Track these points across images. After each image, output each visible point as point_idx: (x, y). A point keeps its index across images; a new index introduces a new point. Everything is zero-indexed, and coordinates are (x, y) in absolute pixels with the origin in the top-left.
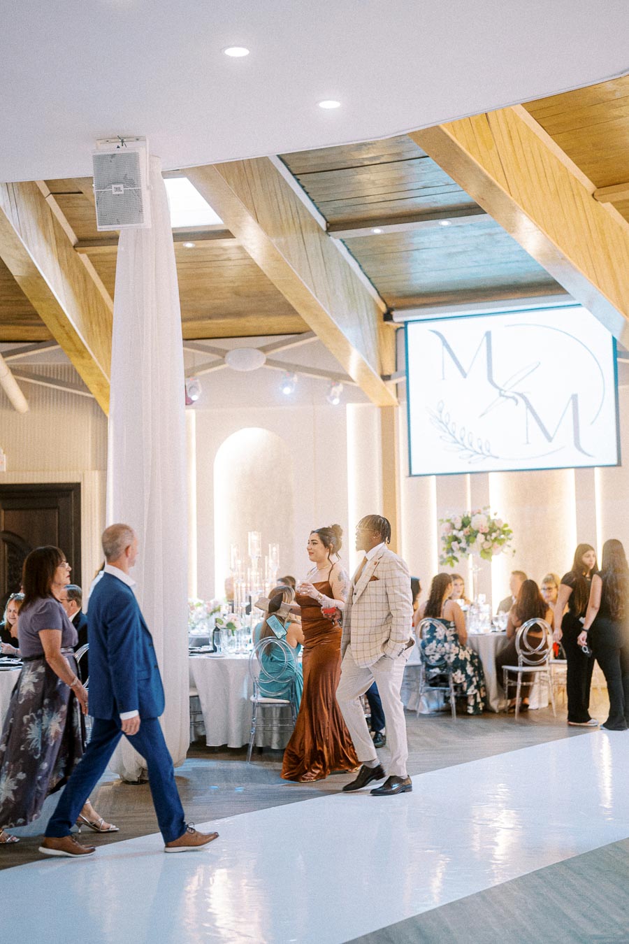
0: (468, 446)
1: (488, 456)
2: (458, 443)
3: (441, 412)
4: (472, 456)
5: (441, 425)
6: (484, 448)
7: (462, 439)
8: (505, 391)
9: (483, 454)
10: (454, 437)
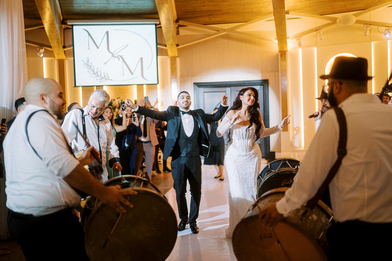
0: (99, 75)
1: (108, 79)
2: (95, 74)
3: (88, 62)
4: (101, 79)
5: (88, 67)
6: (106, 76)
7: (97, 72)
8: (114, 55)
9: (106, 78)
10: (94, 71)
